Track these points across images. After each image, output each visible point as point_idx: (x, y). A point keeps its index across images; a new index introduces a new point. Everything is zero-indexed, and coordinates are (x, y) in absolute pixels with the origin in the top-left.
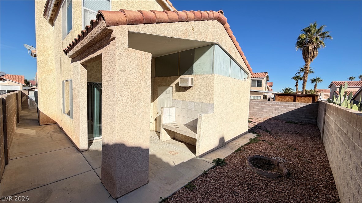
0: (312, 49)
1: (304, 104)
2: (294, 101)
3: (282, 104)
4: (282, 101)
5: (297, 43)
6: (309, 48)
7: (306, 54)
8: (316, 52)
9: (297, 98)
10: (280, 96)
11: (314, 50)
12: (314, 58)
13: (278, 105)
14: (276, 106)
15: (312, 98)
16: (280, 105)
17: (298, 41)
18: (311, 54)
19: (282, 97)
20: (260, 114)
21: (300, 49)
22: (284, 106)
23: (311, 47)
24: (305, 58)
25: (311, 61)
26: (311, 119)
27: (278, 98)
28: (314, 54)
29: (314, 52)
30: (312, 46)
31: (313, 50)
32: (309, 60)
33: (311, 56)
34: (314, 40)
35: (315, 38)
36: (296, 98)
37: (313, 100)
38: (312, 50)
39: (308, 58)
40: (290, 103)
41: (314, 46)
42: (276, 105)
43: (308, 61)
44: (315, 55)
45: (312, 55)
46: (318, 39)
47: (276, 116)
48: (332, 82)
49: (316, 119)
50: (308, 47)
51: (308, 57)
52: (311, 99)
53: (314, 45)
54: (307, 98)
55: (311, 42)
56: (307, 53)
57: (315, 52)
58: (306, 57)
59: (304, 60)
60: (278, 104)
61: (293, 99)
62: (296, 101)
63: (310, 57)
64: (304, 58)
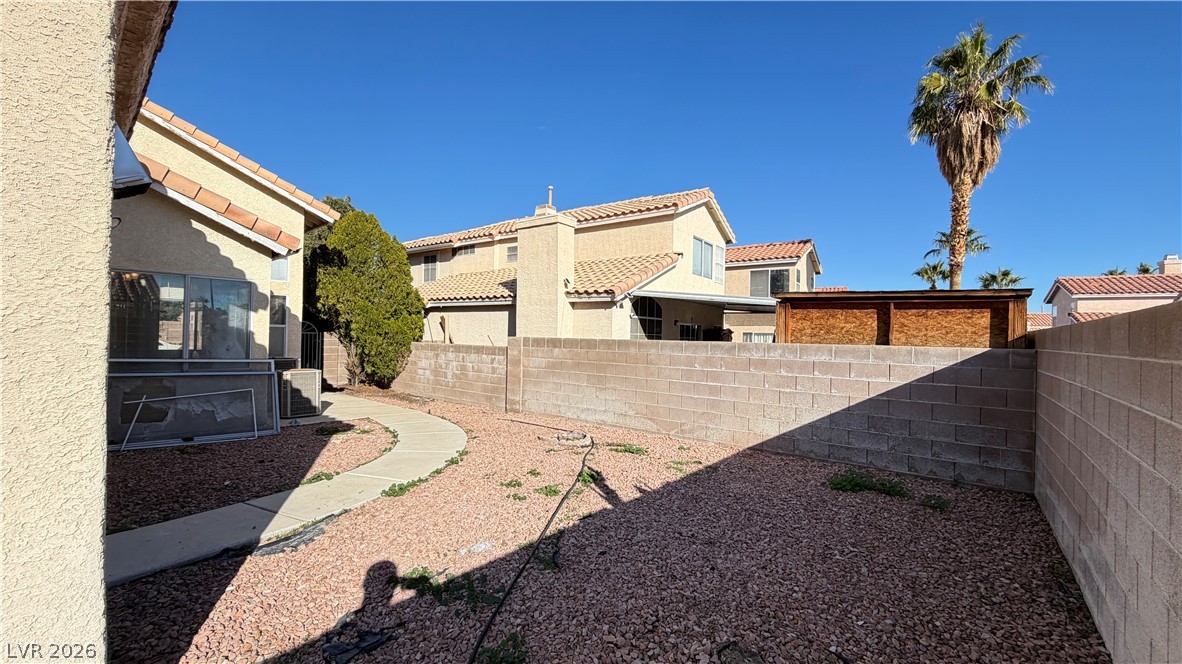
0: (974, 132)
1: (939, 356)
2: (884, 338)
3: (812, 358)
4: (815, 337)
5: (914, 114)
6: (964, 130)
7: (951, 154)
8: (992, 144)
9: (897, 317)
10: (800, 313)
11: (983, 137)
12: (986, 171)
13: (790, 366)
14: (784, 373)
15: (987, 314)
16: (803, 367)
17: (918, 108)
18: (971, 151)
19: (815, 313)
20: (702, 422)
21: (926, 138)
22: (826, 367)
23: (970, 125)
24: (951, 173)
25: (975, 182)
26: (993, 454)
27: (792, 325)
28: (983, 153)
29: (983, 146)
30: (975, 120)
31: (980, 135)
32: (968, 180)
33: (972, 162)
34: (982, 93)
35: (983, 88)
36: (893, 321)
37: (999, 328)
38: (976, 136)
39: (960, 172)
40: (853, 353)
41: (984, 123)
42: (780, 364)
43: (962, 182)
44: (989, 156)
45: (977, 156)
46: (995, 87)
47: (784, 430)
48: (1056, 282)
49: (1029, 460)
50: (959, 128)
51: (962, 166)
52: (984, 319)
53: (983, 116)
54: (959, 315)
55: (968, 104)
56: (955, 150)
57: (987, 146)
58: (952, 169)
59: (944, 181)
60: (791, 357)
61: (875, 324)
62: (894, 336)
63: (967, 164)
64: (944, 173)
